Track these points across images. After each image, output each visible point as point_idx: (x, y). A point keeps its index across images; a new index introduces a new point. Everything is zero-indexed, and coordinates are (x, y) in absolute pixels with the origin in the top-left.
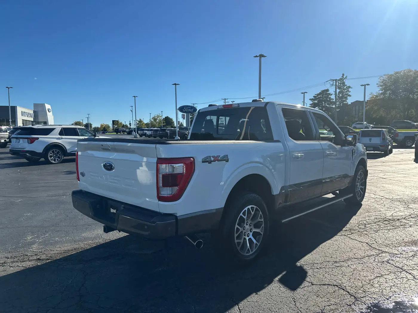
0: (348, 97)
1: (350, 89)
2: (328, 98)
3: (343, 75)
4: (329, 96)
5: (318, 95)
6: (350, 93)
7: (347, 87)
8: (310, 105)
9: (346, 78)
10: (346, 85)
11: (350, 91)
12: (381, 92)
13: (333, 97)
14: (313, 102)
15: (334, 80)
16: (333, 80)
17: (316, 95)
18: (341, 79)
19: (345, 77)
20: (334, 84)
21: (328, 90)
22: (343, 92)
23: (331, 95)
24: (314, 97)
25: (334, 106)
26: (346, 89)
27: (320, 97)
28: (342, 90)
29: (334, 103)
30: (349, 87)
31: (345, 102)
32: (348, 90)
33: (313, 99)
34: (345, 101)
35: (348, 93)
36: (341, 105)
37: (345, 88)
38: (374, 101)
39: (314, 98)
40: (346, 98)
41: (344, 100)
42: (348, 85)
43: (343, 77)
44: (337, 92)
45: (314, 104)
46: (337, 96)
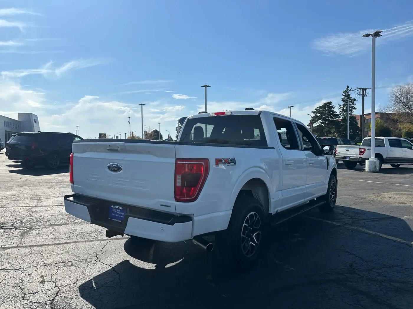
0: (354, 110)
1: (355, 102)
2: (330, 110)
3: (348, 87)
4: (332, 109)
5: (320, 107)
6: (355, 106)
7: (352, 100)
8: (312, 117)
9: (350, 91)
10: (351, 98)
17: (318, 107)
18: (346, 91)
19: (349, 89)
21: (330, 103)
24: (315, 110)
26: (351, 102)
27: (322, 110)
28: (346, 103)
29: (337, 116)
30: (355, 100)
32: (353, 103)
33: (316, 112)
35: (353, 106)
40: (351, 111)
42: (353, 98)
43: (348, 89)
44: (342, 105)
45: (316, 116)
46: (341, 109)
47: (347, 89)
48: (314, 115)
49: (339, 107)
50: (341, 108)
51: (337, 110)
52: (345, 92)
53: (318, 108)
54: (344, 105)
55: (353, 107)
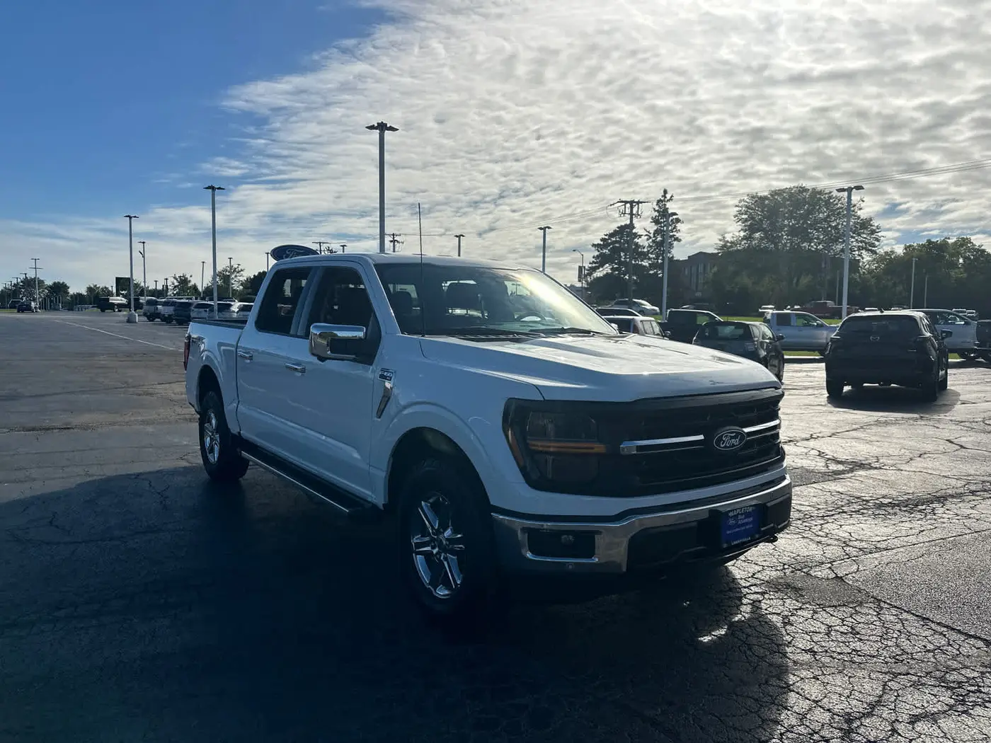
0: (675, 243)
1: (679, 226)
2: (632, 243)
3: (665, 192)
4: (636, 240)
5: (611, 235)
6: (678, 235)
7: (672, 220)
8: (594, 257)
9: (671, 199)
11: (678, 228)
12: (742, 234)
13: (643, 241)
14: (599, 251)
16: (626, 202)
17: (605, 235)
19: (668, 196)
20: (628, 211)
21: (631, 227)
22: (664, 231)
23: (640, 236)
24: (601, 240)
25: (645, 263)
26: (671, 226)
27: (616, 242)
28: (661, 227)
29: (644, 256)
30: (678, 221)
31: (668, 255)
32: (675, 227)
33: (601, 245)
34: (668, 252)
35: (675, 233)
36: (660, 261)
37: (669, 221)
38: (728, 254)
39: (602, 243)
40: (671, 245)
41: (666, 249)
43: (665, 197)
44: (652, 232)
45: (601, 256)
46: (651, 240)
48: (597, 253)
49: (646, 235)
50: (651, 238)
52: (659, 201)
53: (607, 237)
54: (656, 232)
55: (674, 236)
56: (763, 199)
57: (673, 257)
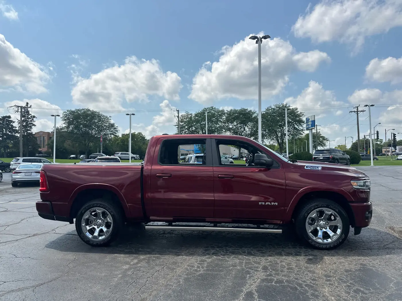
0: (33, 127)
1: (35, 119)
2: (9, 125)
3: (27, 103)
4: (11, 123)
6: (34, 123)
7: (31, 116)
10: (31, 115)
12: (64, 125)
15: (19, 107)
18: (25, 107)
21: (9, 117)
22: (27, 121)
23: (14, 122)
26: (31, 119)
29: (17, 132)
30: (34, 117)
31: (29, 132)
32: (33, 120)
34: (30, 130)
36: (25, 134)
37: (29, 117)
40: (31, 127)
41: (28, 129)
42: (32, 115)
43: (28, 106)
44: (21, 121)
46: (20, 124)
47: (26, 105)
49: (18, 122)
51: (16, 125)
55: (32, 123)
56: (73, 112)
57: (32, 133)
